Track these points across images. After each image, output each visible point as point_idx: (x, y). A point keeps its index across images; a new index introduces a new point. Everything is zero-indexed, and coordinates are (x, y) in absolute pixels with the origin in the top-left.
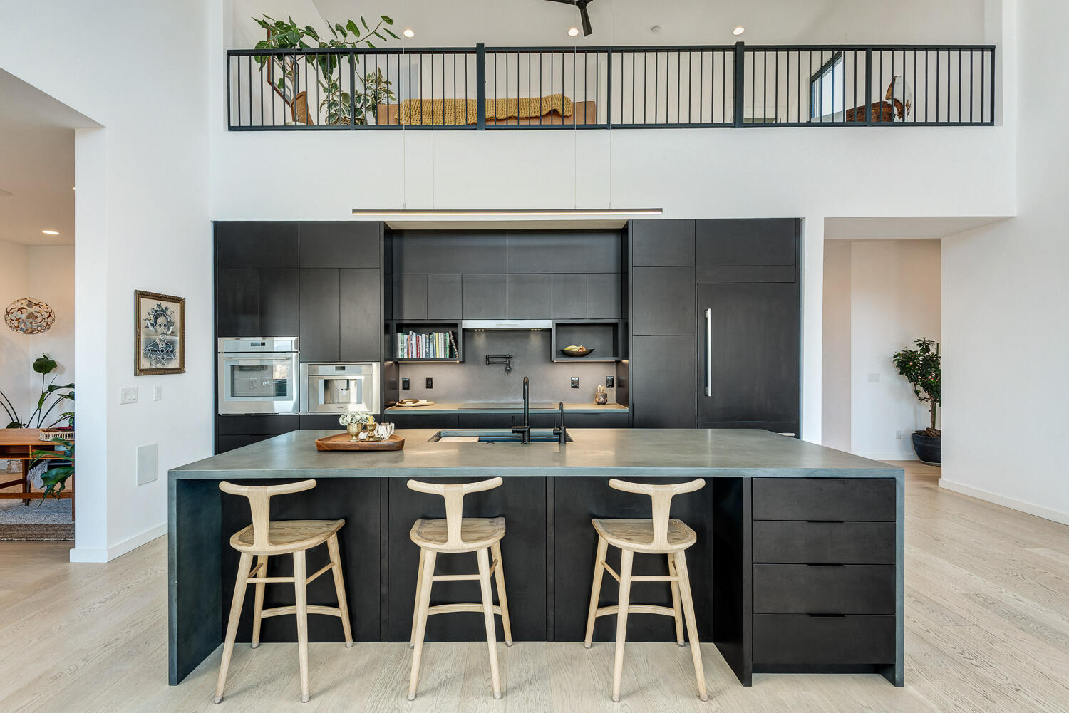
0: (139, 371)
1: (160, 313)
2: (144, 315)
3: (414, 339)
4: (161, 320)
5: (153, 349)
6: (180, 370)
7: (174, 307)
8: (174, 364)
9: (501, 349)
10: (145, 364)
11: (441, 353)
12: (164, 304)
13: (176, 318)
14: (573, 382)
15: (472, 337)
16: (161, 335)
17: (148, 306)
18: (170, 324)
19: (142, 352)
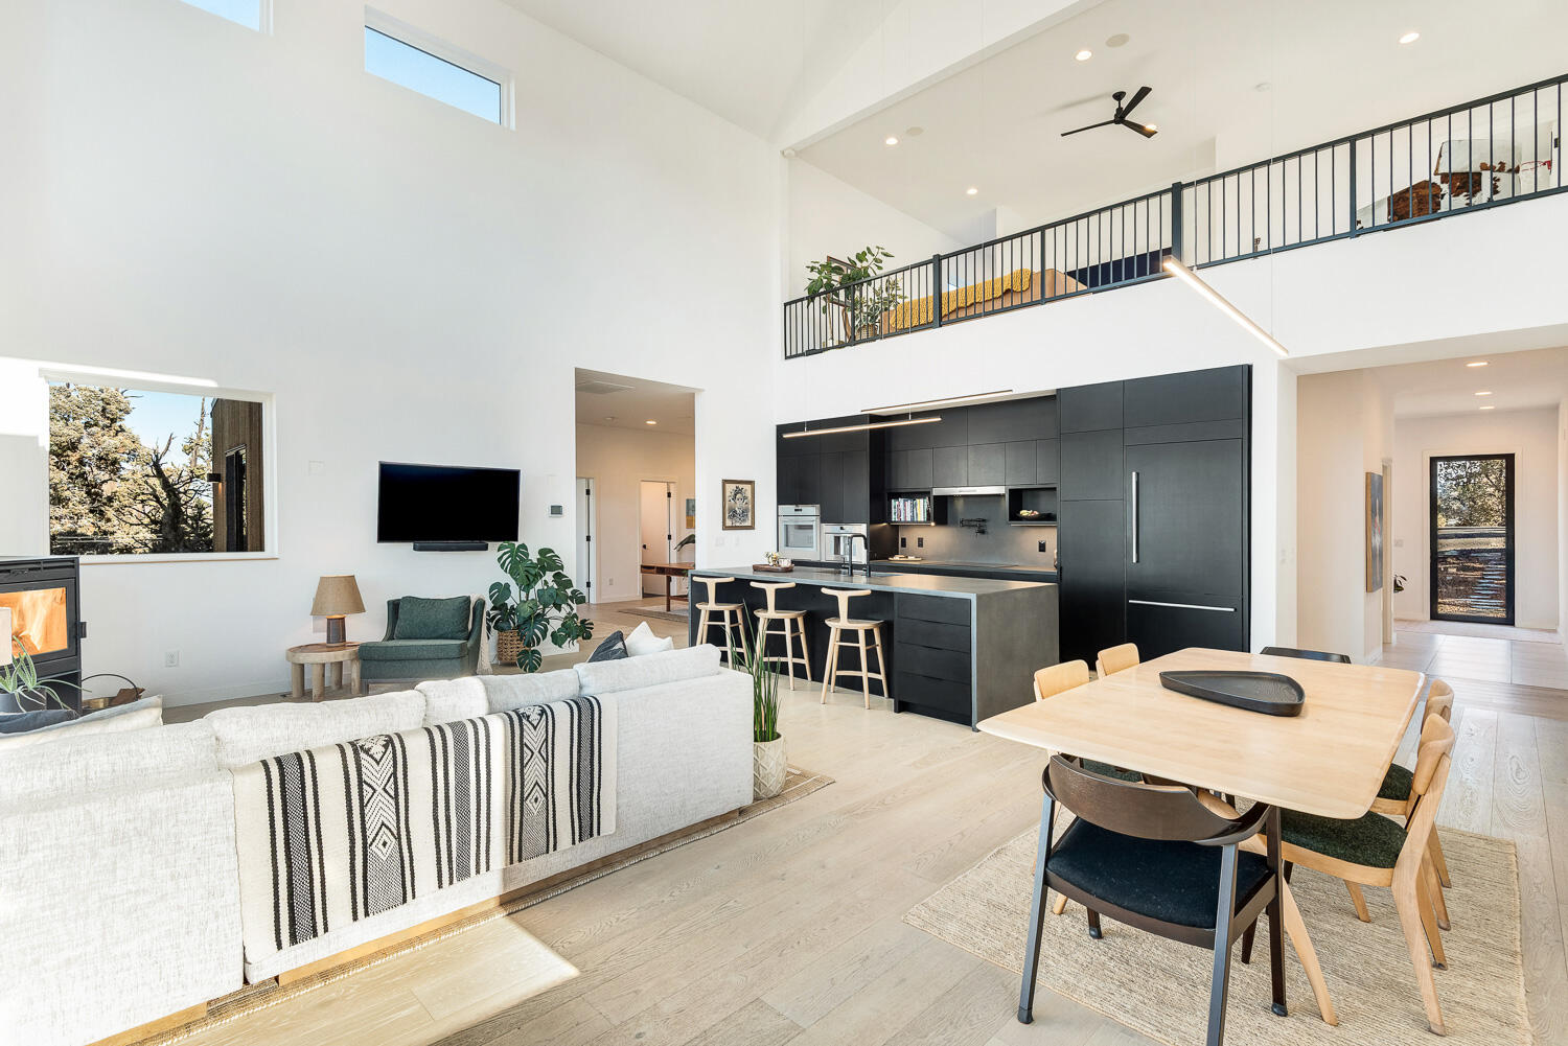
0: (725, 528)
1: (738, 491)
2: (728, 494)
3: (902, 504)
4: (738, 496)
5: (733, 514)
6: (752, 527)
7: (748, 487)
8: (748, 523)
9: (978, 513)
10: (729, 523)
11: (921, 517)
12: (741, 486)
13: (749, 494)
14: (1044, 551)
15: (952, 502)
16: (739, 505)
17: (730, 488)
18: (745, 498)
19: (727, 515)
